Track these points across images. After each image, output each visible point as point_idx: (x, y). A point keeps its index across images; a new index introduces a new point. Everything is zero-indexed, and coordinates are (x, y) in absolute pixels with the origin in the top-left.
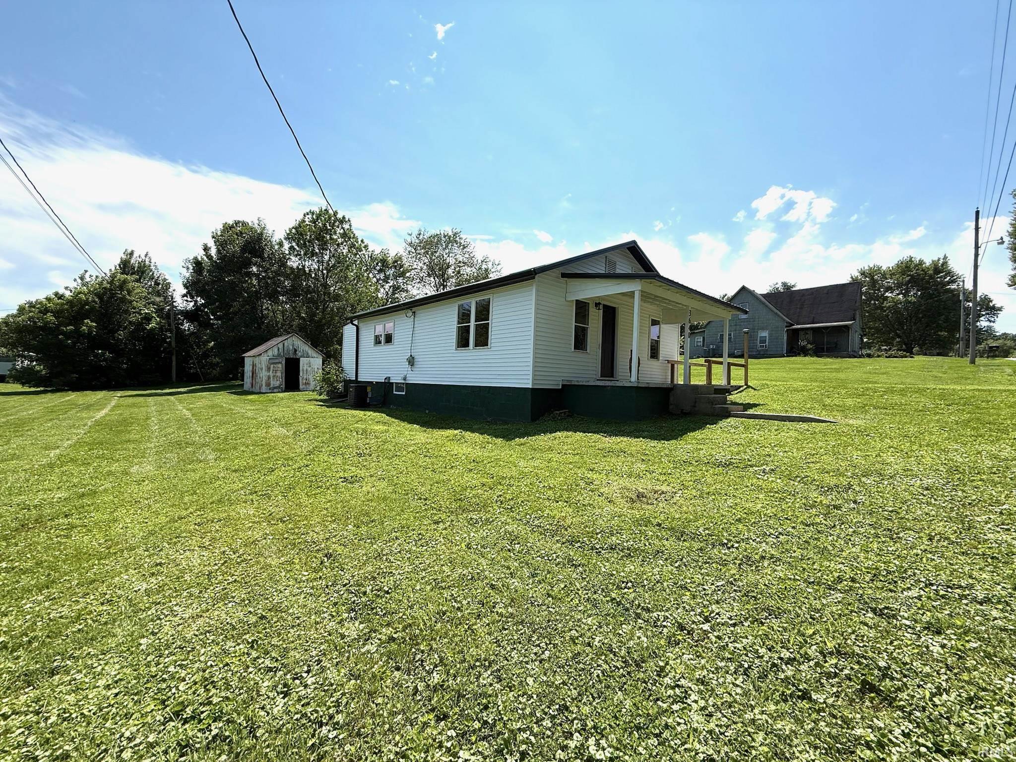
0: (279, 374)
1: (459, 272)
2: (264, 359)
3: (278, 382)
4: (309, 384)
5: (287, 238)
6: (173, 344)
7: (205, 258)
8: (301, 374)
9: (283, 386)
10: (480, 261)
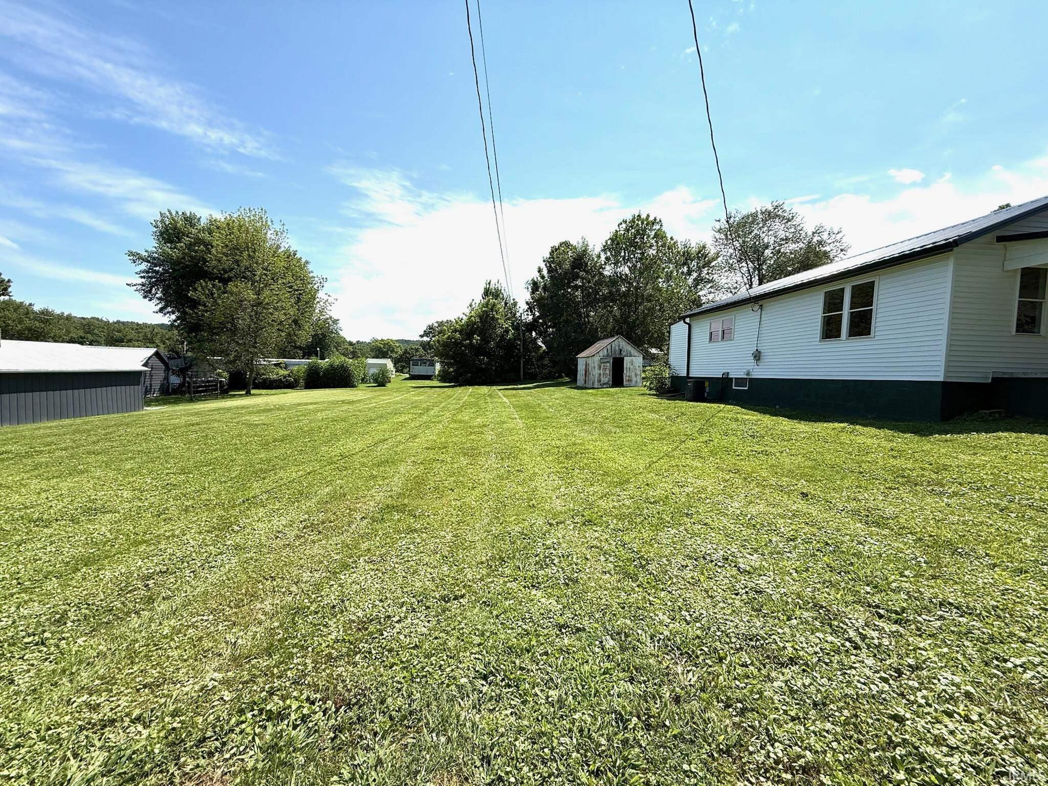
0: (607, 372)
1: (779, 251)
2: (597, 358)
3: (607, 379)
4: (631, 380)
5: (604, 250)
6: (522, 350)
7: (539, 278)
8: (625, 372)
9: (611, 383)
10: (810, 233)
